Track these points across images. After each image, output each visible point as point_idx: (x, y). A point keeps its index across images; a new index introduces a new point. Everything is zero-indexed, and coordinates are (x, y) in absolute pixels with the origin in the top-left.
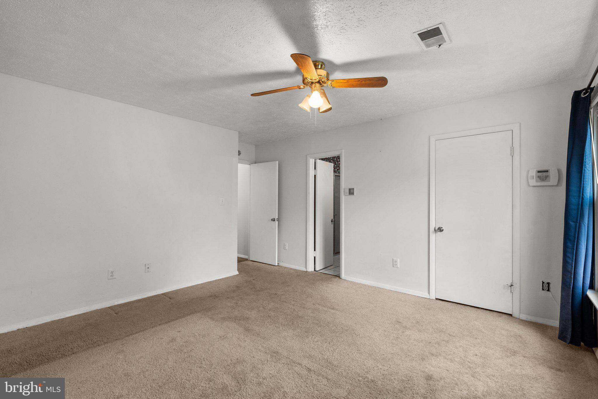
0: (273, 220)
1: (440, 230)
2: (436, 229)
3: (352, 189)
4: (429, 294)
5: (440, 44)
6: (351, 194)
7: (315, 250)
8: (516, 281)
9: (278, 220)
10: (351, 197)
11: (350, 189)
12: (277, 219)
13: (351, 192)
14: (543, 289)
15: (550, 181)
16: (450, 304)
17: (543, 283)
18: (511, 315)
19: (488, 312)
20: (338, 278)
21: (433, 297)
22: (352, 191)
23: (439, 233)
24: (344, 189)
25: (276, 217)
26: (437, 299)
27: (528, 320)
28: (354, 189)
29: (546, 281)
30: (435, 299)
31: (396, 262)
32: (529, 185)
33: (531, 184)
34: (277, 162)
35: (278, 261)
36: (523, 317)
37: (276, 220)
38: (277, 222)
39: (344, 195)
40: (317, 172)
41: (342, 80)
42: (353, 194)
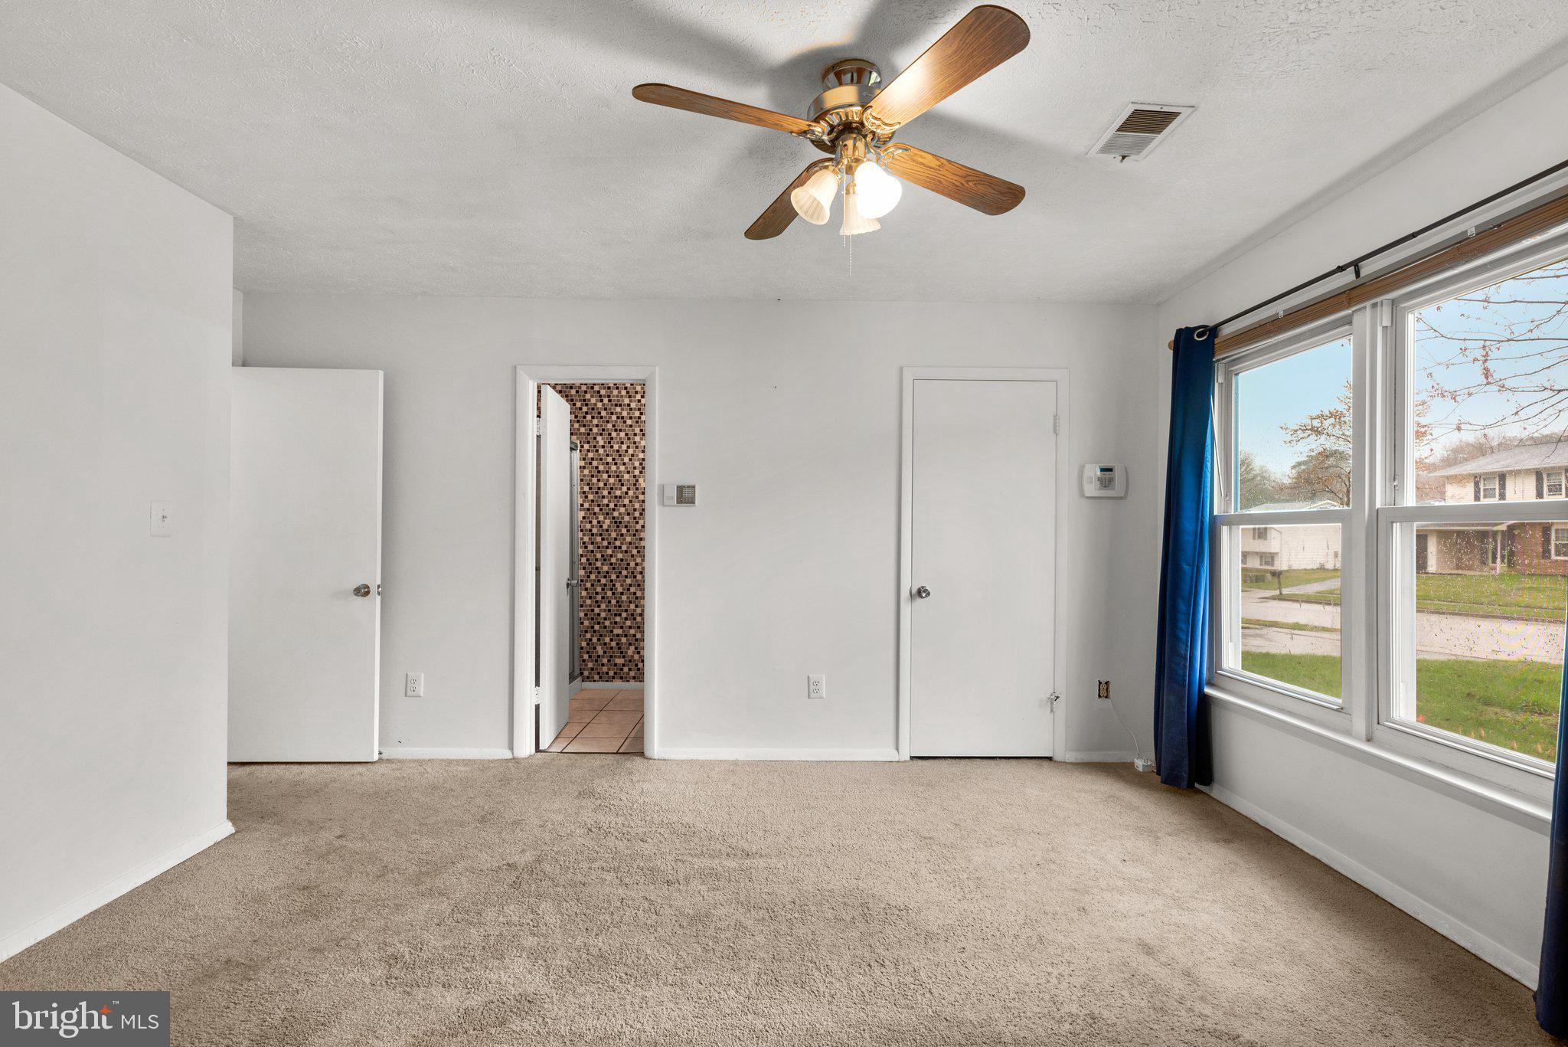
0: (363, 591)
1: (921, 593)
2: (914, 591)
3: (688, 487)
4: (897, 749)
5: (1125, 153)
6: (686, 503)
7: (537, 684)
8: (1061, 690)
9: (384, 590)
10: (684, 509)
11: (680, 489)
12: (379, 586)
13: (685, 496)
14: (1100, 696)
15: (1114, 489)
16: (943, 762)
17: (1100, 683)
18: (1050, 759)
19: (1014, 762)
20: (638, 760)
21: (905, 756)
22: (687, 493)
23: (919, 601)
24: (662, 488)
25: (375, 580)
26: (912, 758)
27: (1079, 761)
28: (694, 487)
29: (1103, 681)
30: (909, 759)
31: (817, 683)
32: (1082, 494)
33: (1088, 494)
34: (381, 373)
35: (380, 744)
36: (1071, 757)
37: (373, 589)
38: (379, 598)
39: (662, 504)
40: (545, 427)
41: (930, 156)
42: (691, 501)
